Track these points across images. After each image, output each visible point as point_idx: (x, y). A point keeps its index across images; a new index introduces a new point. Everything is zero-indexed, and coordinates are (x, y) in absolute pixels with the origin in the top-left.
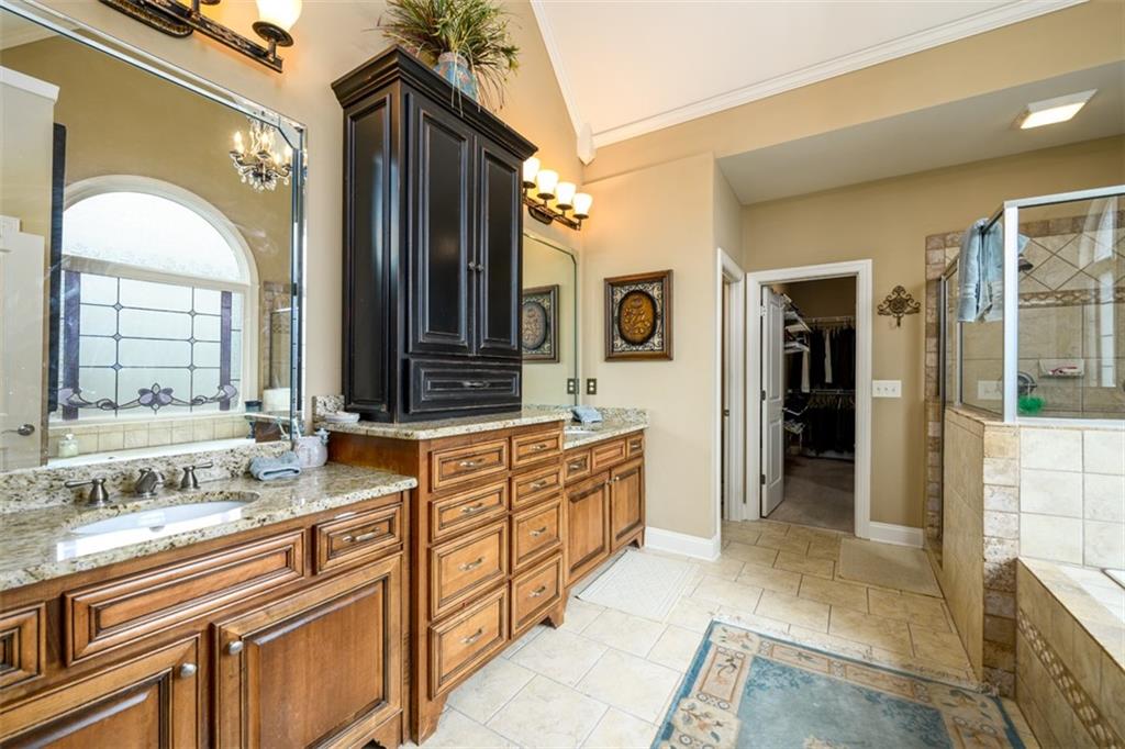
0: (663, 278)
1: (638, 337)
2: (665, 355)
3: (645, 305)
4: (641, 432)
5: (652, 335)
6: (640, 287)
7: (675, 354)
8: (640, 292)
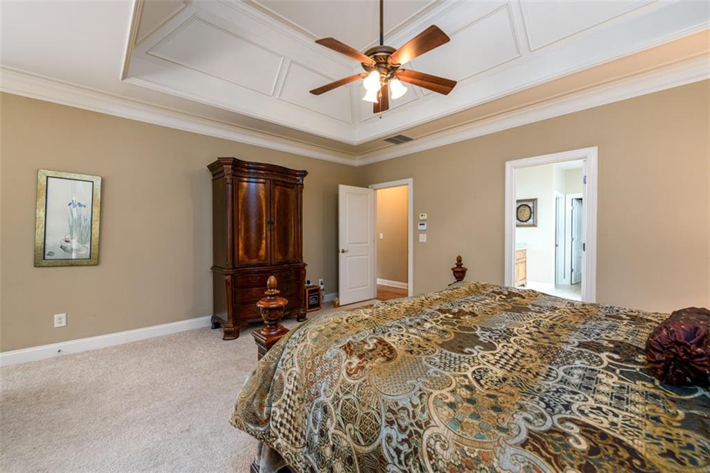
0: (534, 200)
1: (525, 220)
2: (534, 225)
3: (527, 209)
4: (525, 250)
5: (529, 219)
6: (525, 203)
7: (538, 224)
8: (525, 205)
